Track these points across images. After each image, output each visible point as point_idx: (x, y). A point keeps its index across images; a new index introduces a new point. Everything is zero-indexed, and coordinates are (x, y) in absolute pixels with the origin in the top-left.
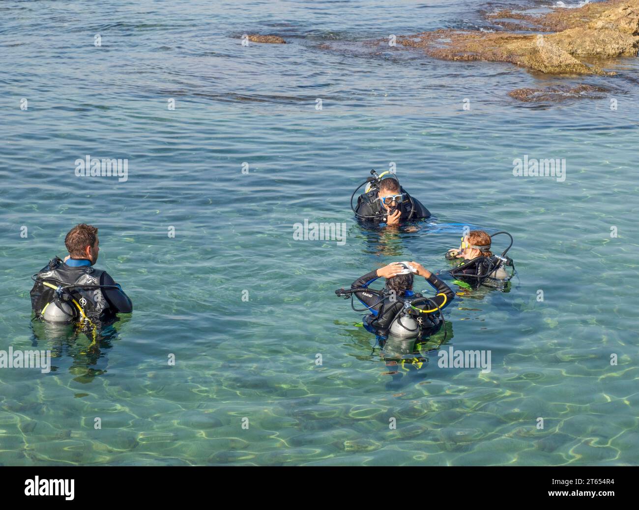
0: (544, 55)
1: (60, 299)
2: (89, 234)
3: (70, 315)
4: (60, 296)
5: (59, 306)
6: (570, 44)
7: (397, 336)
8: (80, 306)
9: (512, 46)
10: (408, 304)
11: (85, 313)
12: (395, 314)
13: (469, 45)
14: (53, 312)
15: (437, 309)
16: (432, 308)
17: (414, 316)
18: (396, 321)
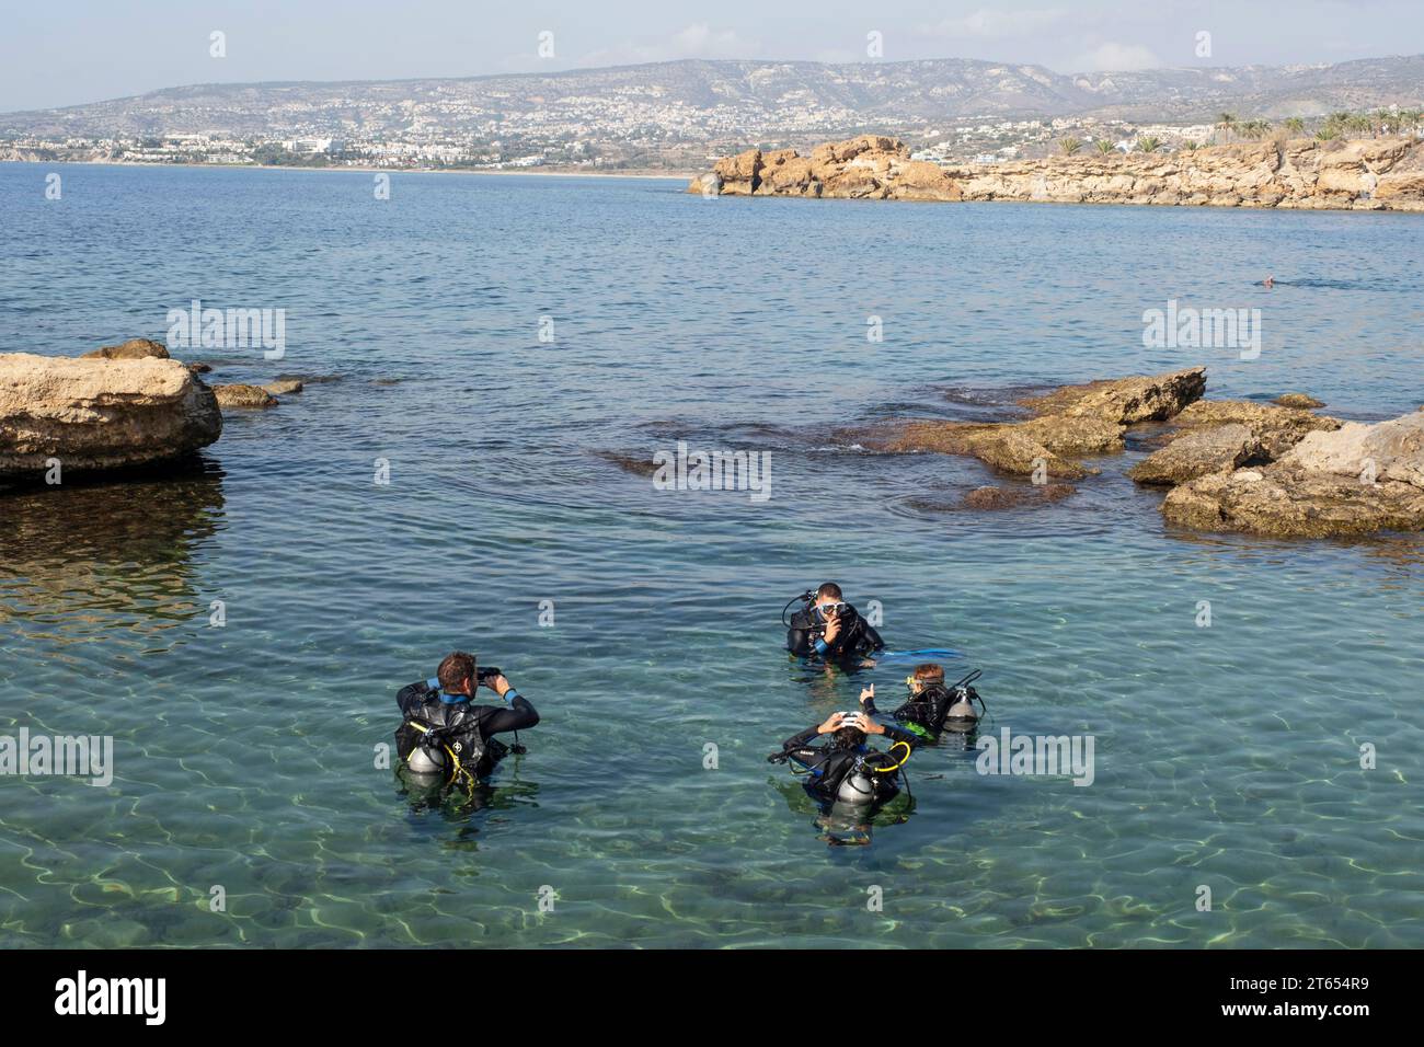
0: (1012, 448)
1: (427, 745)
2: (466, 664)
3: (440, 766)
4: (428, 740)
5: (427, 754)
6: (1044, 434)
7: (846, 801)
8: (454, 752)
9: (974, 437)
10: (860, 760)
11: (461, 762)
12: (843, 774)
13: (922, 435)
14: (420, 760)
15: (896, 766)
16: (889, 766)
17: (867, 775)
18: (846, 782)
